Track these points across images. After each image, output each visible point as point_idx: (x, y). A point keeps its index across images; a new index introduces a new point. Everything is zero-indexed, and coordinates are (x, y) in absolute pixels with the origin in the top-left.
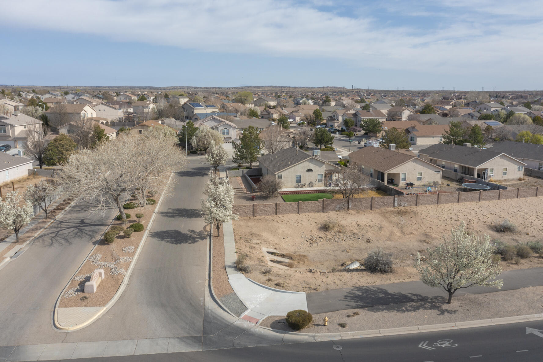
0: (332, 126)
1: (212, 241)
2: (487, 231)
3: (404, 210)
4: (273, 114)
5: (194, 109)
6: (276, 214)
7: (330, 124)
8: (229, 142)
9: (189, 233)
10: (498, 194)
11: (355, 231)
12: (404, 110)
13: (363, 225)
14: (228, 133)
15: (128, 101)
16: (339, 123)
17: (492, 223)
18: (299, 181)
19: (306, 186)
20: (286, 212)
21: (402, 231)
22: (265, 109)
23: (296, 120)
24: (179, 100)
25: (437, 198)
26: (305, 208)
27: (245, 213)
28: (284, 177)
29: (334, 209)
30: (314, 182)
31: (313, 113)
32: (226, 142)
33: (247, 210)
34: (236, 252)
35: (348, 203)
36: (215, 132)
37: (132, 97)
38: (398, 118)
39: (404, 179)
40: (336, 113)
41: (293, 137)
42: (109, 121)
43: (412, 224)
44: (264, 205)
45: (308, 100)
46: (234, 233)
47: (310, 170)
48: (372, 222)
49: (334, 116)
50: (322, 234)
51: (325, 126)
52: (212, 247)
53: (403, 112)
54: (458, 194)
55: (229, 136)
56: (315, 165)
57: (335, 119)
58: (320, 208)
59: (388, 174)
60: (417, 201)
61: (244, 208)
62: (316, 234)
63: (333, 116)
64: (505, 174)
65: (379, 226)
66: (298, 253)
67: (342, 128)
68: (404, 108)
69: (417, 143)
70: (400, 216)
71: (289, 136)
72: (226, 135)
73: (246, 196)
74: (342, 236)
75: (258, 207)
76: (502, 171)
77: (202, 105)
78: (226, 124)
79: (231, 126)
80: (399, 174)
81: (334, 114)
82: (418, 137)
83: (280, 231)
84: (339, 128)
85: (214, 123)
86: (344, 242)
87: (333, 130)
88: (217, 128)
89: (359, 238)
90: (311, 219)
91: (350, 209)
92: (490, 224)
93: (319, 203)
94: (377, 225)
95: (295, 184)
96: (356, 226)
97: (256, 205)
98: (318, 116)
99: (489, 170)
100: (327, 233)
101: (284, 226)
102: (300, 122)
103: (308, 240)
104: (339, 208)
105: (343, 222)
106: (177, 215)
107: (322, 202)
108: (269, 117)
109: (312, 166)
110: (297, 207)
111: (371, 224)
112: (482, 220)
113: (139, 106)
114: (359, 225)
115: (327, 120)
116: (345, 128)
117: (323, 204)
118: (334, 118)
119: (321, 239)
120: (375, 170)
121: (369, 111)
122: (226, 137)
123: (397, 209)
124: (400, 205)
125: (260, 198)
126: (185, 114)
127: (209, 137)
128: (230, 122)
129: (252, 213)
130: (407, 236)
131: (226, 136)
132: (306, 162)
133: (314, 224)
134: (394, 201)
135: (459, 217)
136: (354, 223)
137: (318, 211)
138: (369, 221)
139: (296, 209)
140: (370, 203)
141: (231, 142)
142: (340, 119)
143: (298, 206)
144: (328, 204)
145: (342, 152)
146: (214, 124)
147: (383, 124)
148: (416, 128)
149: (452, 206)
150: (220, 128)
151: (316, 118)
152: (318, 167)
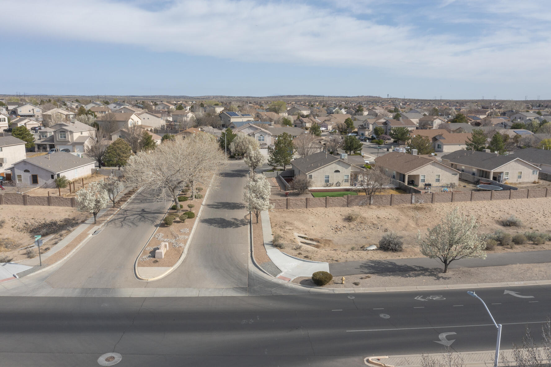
0: (363, 134)
1: (252, 226)
2: (494, 225)
3: (420, 206)
4: (306, 123)
5: (230, 118)
6: (307, 208)
7: (361, 132)
8: (264, 148)
9: (233, 220)
10: (509, 194)
11: (375, 222)
12: (435, 119)
13: (382, 217)
14: (263, 140)
15: (166, 110)
16: (370, 132)
17: (500, 219)
18: (327, 181)
19: (334, 185)
20: (315, 205)
21: (417, 223)
22: (298, 118)
23: (328, 129)
24: (214, 110)
25: (451, 196)
26: (332, 203)
27: (279, 206)
28: (314, 177)
29: (357, 205)
30: (341, 182)
31: (345, 122)
32: (262, 148)
33: (281, 203)
34: (273, 235)
35: (370, 199)
36: (251, 138)
37: (170, 106)
38: (429, 127)
39: (424, 181)
40: (367, 122)
41: (324, 144)
42: (153, 129)
43: (427, 218)
44: (296, 199)
45: (341, 109)
46: (270, 221)
47: (337, 171)
48: (390, 216)
49: (365, 124)
50: (346, 224)
51: (356, 134)
52: (252, 230)
53: (434, 121)
54: (470, 194)
55: (265, 142)
56: (342, 167)
57: (365, 128)
58: (345, 203)
59: (408, 175)
60: (432, 199)
61: (278, 201)
62: (341, 224)
63: (364, 125)
64: (520, 177)
65: (396, 219)
66: (324, 238)
67: (372, 137)
68: (435, 117)
69: (444, 150)
70: (416, 211)
71: (320, 143)
73: (281, 193)
74: (363, 226)
75: (291, 201)
76: (516, 175)
77: (238, 114)
78: (262, 131)
79: (266, 133)
80: (419, 175)
81: (365, 123)
82: (445, 145)
83: (310, 221)
84: (370, 136)
86: (364, 231)
87: (363, 138)
88: (254, 135)
89: (378, 228)
90: (337, 212)
91: (372, 205)
92: (498, 219)
93: (344, 198)
94: (395, 218)
95: (324, 183)
96: (376, 218)
97: (290, 199)
98: (350, 124)
99: (504, 173)
100: (350, 223)
101: (312, 217)
102: (332, 130)
103: (333, 229)
104: (362, 203)
105: (365, 215)
106: (222, 207)
107: (347, 198)
108: (302, 126)
109: (339, 168)
110: (324, 201)
111: (390, 217)
112: (490, 216)
113: (178, 115)
114: (378, 218)
115: (358, 129)
116: (375, 136)
117: (348, 200)
118: (365, 127)
119: (344, 228)
120: (397, 173)
121: (399, 120)
123: (414, 206)
124: (417, 202)
125: (293, 195)
126: (222, 122)
127: (246, 143)
128: (265, 129)
129: (286, 206)
130: (421, 227)
131: (262, 142)
132: (334, 164)
133: (339, 216)
134: (412, 198)
135: (470, 213)
136: (375, 216)
137: (343, 206)
138: (388, 214)
139: (324, 203)
140: (390, 199)
141: (266, 148)
142: (371, 127)
143: (326, 201)
144: (353, 200)
145: (370, 158)
146: (251, 131)
147: (412, 132)
148: (443, 136)
149: (465, 203)
150: (256, 135)
151: (348, 127)
152: (345, 168)
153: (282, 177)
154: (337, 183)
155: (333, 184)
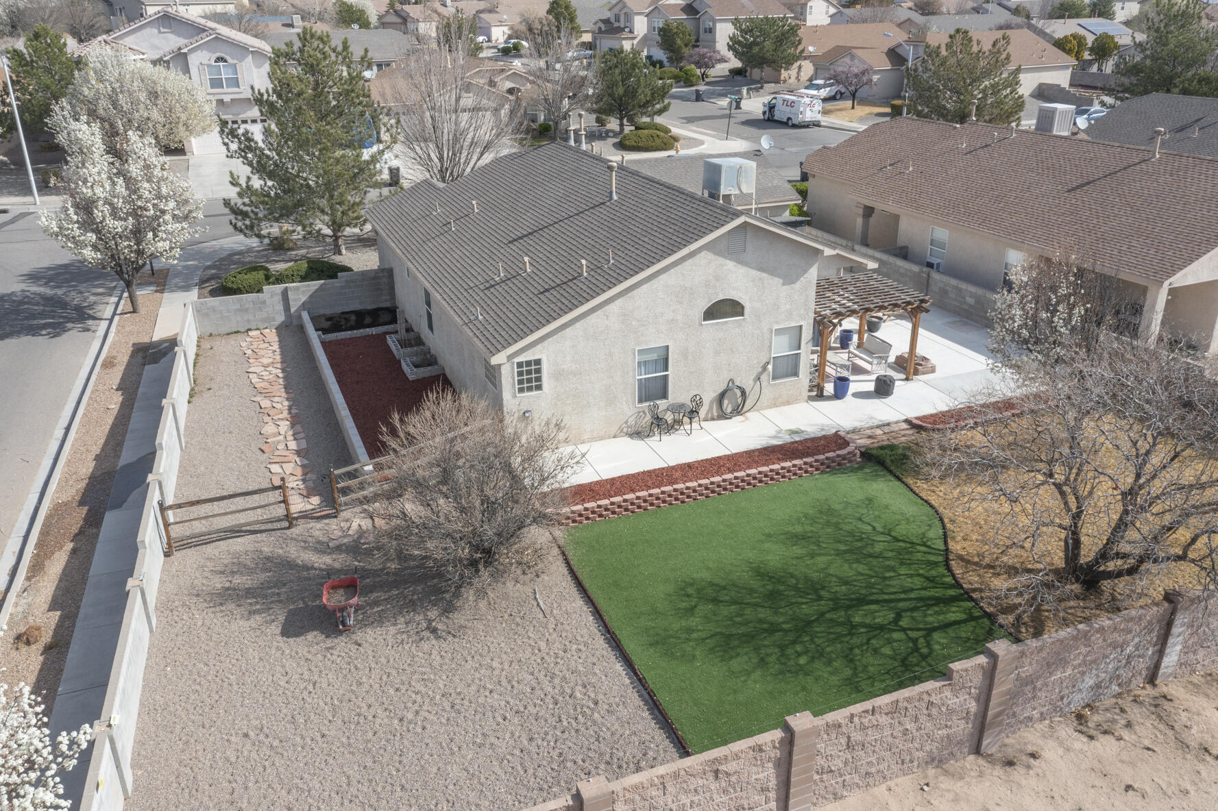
14: (235, 83)
18: (654, 390)
19: (703, 413)
22: (392, 6)
23: (494, 38)
28: (558, 375)
30: (746, 381)
31: (549, 12)
36: (171, 79)
41: (511, 92)
47: (725, 309)
49: (617, 19)
51: (589, 52)
55: (244, 92)
56: (761, 269)
57: (621, 30)
63: (613, 20)
71: (494, 86)
72: (226, 90)
78: (219, 39)
79: (244, 49)
81: (616, 10)
85: (171, 36)
88: (180, 59)
93: (955, 686)
95: (629, 408)
98: (565, 19)
102: (506, 42)
107: (976, 675)
109: (737, 280)
110: (768, 774)
115: (593, 32)
116: (661, 56)
117: (986, 696)
118: (616, 25)
122: (227, 98)
127: (135, 103)
131: (229, 94)
132: (706, 256)
139: (764, 790)
142: (642, 25)
144: (1025, 684)
145: (702, 143)
146: (171, 42)
150: (194, 60)
151: (561, 29)
152: (777, 281)
153: (314, 337)
154: (722, 395)
155: (700, 404)
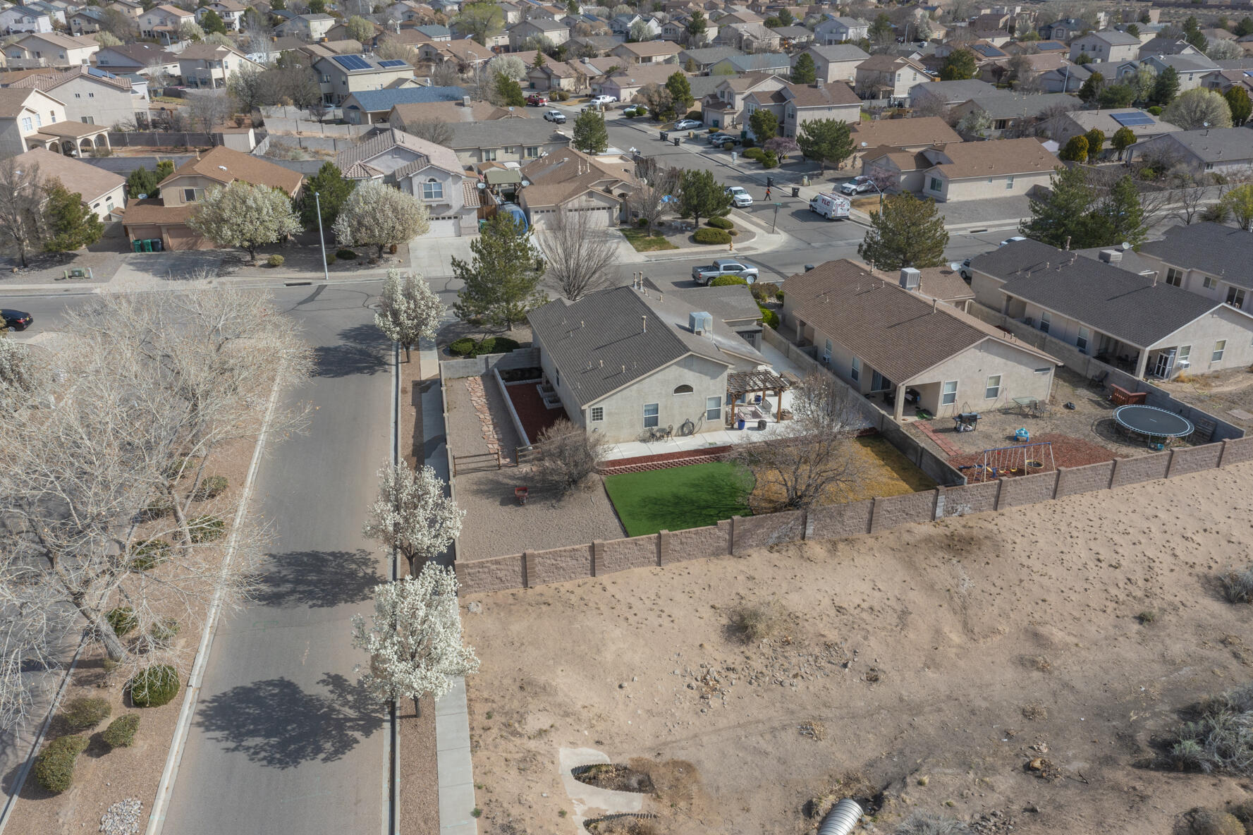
0: (717, 124)
2: (1201, 600)
3: (963, 532)
4: (559, 78)
5: (347, 76)
6: (593, 575)
7: (711, 116)
8: (444, 218)
9: (324, 692)
10: (1218, 454)
11: (832, 636)
12: (900, 66)
13: (852, 606)
14: (440, 194)
15: (170, 27)
16: (735, 118)
17: (1210, 567)
18: (652, 422)
19: (674, 432)
20: (624, 563)
21: (965, 624)
22: (539, 62)
23: (622, 98)
24: (307, 27)
25: (1053, 483)
26: (678, 548)
27: (498, 581)
28: (609, 414)
29: (761, 544)
30: (695, 420)
31: (667, 86)
33: (504, 573)
34: (477, 813)
35: (805, 523)
38: (885, 88)
39: (951, 398)
40: (728, 86)
41: (622, 195)
42: (106, 134)
43: (994, 590)
44: (556, 552)
45: (648, 21)
47: (685, 389)
48: (876, 593)
49: (723, 94)
50: (733, 655)
51: (698, 123)
53: (898, 72)
54: (1111, 467)
55: (444, 200)
56: (699, 373)
57: (723, 105)
58: (723, 544)
59: (907, 387)
60: (997, 497)
61: (494, 567)
62: (720, 654)
63: (719, 95)
64: (1218, 356)
65: (899, 607)
67: (744, 134)
68: (899, 61)
69: (948, 197)
70: (954, 561)
71: (610, 192)
72: (434, 199)
73: (501, 478)
74: (794, 661)
75: (537, 560)
76: (1212, 349)
77: (368, 61)
79: (446, 173)
80: (938, 384)
81: (722, 88)
82: (952, 182)
83: (609, 656)
84: (735, 127)
86: (800, 684)
87: (720, 141)
88: (409, 180)
89: (845, 666)
90: (698, 592)
91: (809, 538)
92: (1206, 570)
93: (720, 530)
94: (893, 602)
95: (641, 429)
96: (833, 612)
97: (533, 556)
98: (679, 91)
99: (1179, 350)
100: (750, 650)
101: (618, 632)
103: (694, 684)
104: (779, 537)
105: (795, 602)
106: (292, 592)
107: (728, 527)
108: (549, 88)
109: (689, 377)
110: (653, 548)
111: (876, 600)
112: (1182, 557)
113: (196, 60)
114: (840, 609)
115: (703, 104)
116: (751, 135)
117: (731, 534)
118: (721, 100)
119: (732, 675)
120: (865, 365)
121: (816, 87)
122: (434, 204)
123: (941, 530)
124: (949, 512)
125: (540, 491)
126: (324, 89)
129: (520, 580)
130: (981, 641)
132: (674, 367)
133: (707, 612)
134: (935, 504)
135: (1120, 550)
136: (826, 602)
137: (717, 554)
138: (866, 587)
139: (652, 553)
140: (866, 516)
141: (450, 218)
142: (739, 104)
143: (659, 545)
144: (746, 531)
145: (754, 234)
147: (855, 131)
149: (1095, 502)
150: (416, 181)
151: (676, 99)
152: (708, 378)
153: (502, 383)
154: (683, 426)
155: (672, 429)
